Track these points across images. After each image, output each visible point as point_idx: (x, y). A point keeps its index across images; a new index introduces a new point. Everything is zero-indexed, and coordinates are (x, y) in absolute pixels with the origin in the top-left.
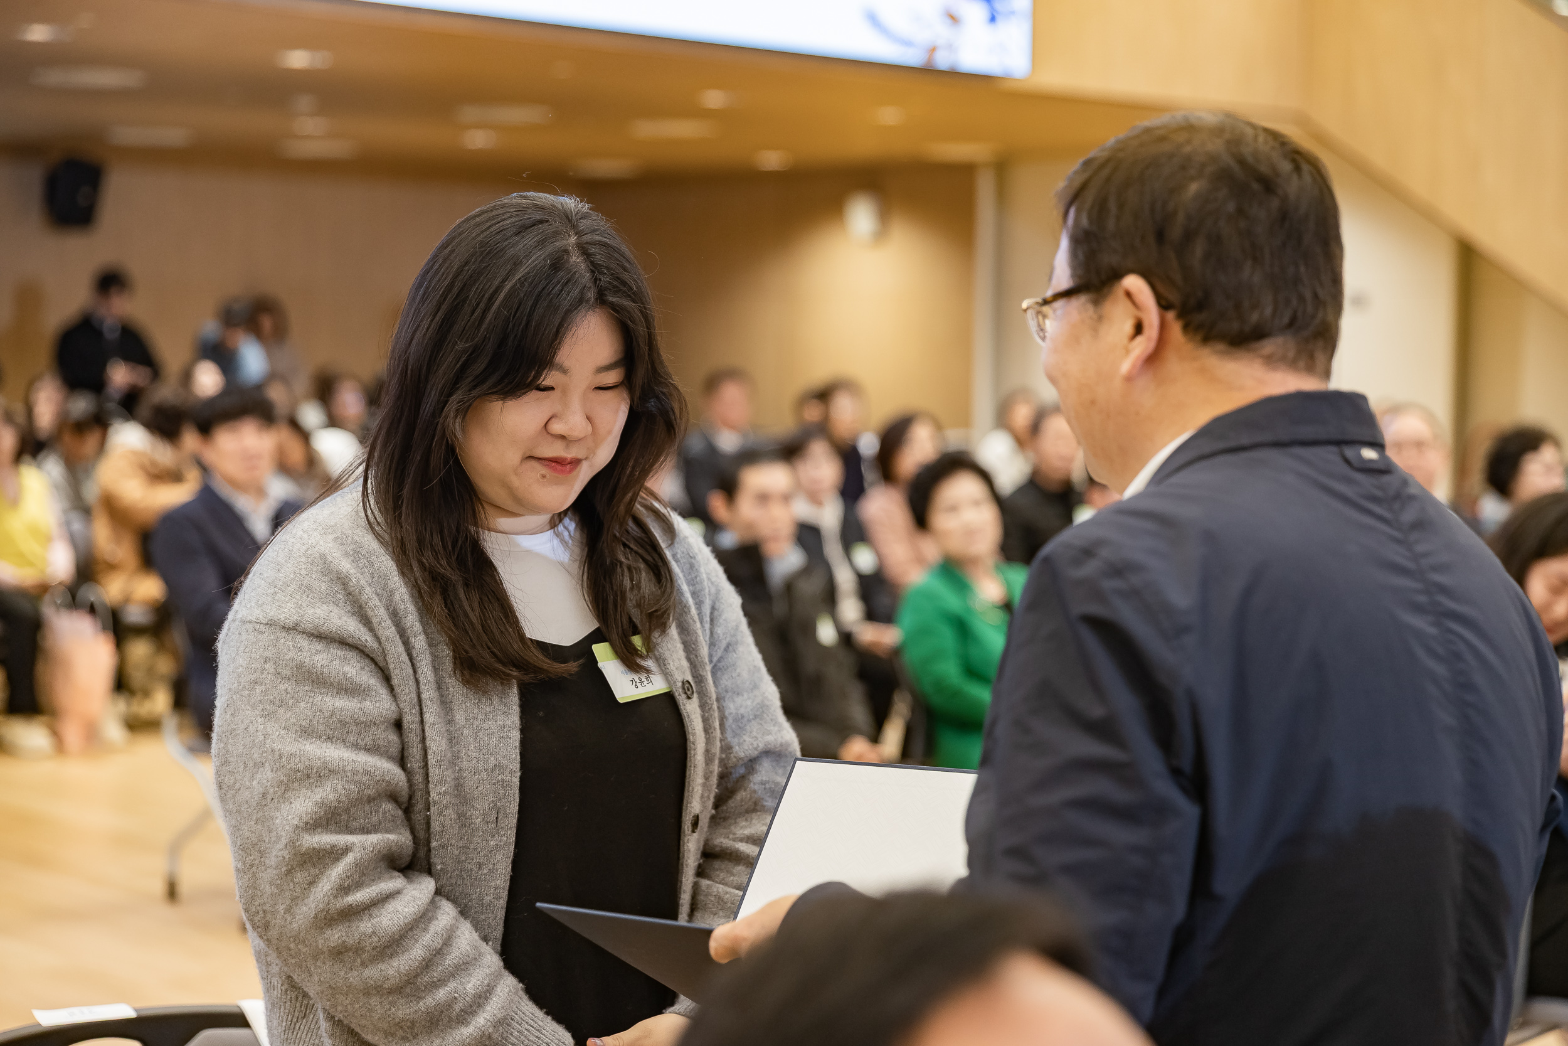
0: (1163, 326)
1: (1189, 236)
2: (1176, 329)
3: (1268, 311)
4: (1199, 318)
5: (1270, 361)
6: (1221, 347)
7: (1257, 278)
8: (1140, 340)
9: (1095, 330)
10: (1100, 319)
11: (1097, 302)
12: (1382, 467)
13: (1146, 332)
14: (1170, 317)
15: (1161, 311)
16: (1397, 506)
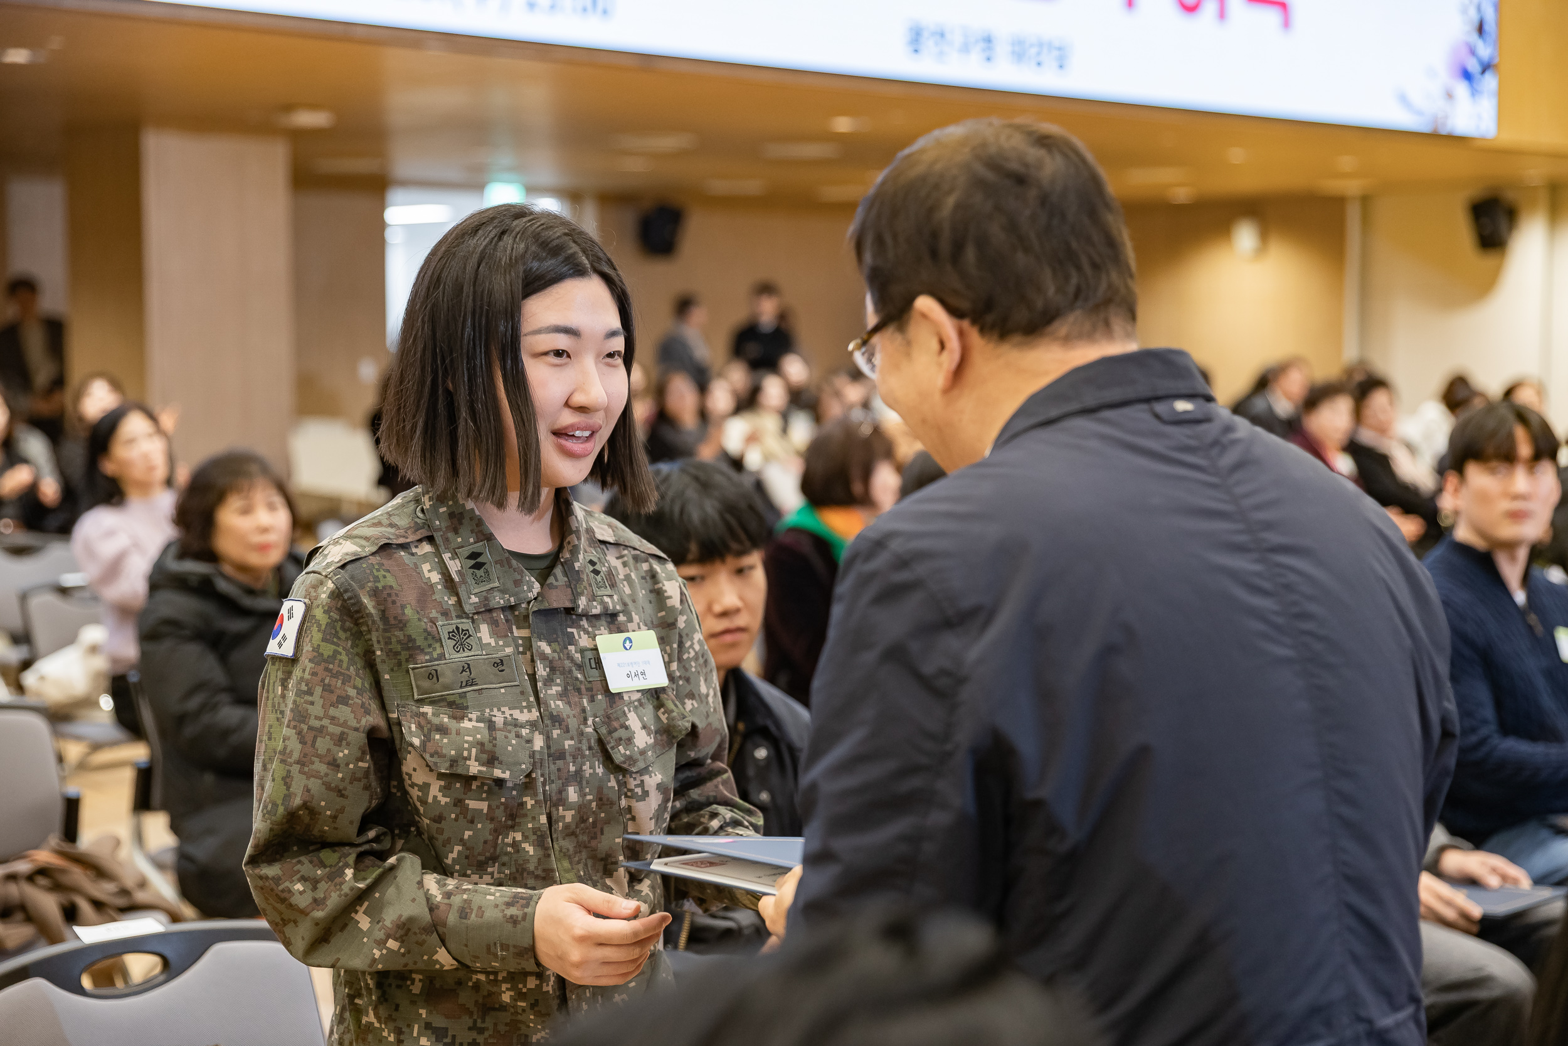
0: (961, 334)
2: (974, 336)
4: (990, 318)
5: (1067, 341)
6: (1017, 338)
8: (945, 354)
9: (908, 355)
10: (909, 343)
11: (902, 328)
12: (1199, 416)
13: (948, 345)
14: (966, 324)
15: (956, 321)
16: (1214, 452)
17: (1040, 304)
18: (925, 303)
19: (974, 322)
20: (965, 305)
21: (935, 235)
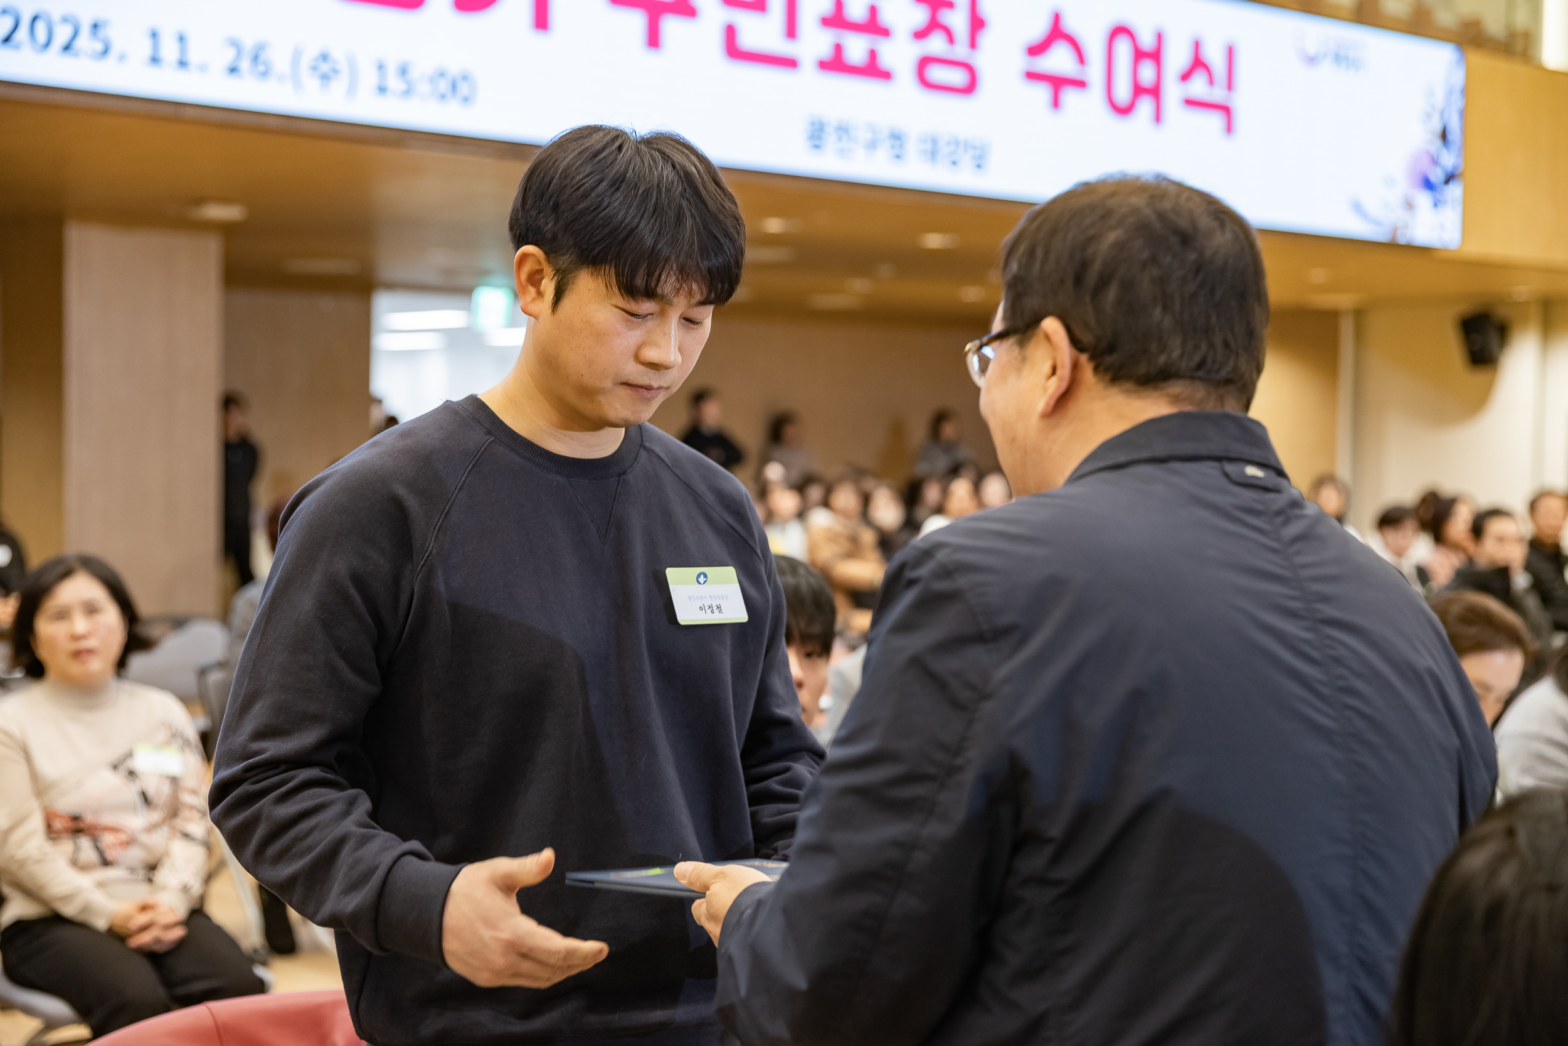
0: (1076, 367)
1: (1103, 283)
2: (1088, 370)
3: (1176, 354)
4: (1108, 360)
6: (1129, 385)
7: (1167, 322)
8: (1054, 379)
9: (1019, 370)
10: (1024, 360)
11: (1022, 344)
12: (1269, 485)
13: (1059, 372)
14: (1084, 358)
15: (1075, 353)
16: (1279, 520)
17: (1162, 359)
18: (1051, 325)
19: (1092, 358)
20: (1087, 338)
21: (1084, 265)
